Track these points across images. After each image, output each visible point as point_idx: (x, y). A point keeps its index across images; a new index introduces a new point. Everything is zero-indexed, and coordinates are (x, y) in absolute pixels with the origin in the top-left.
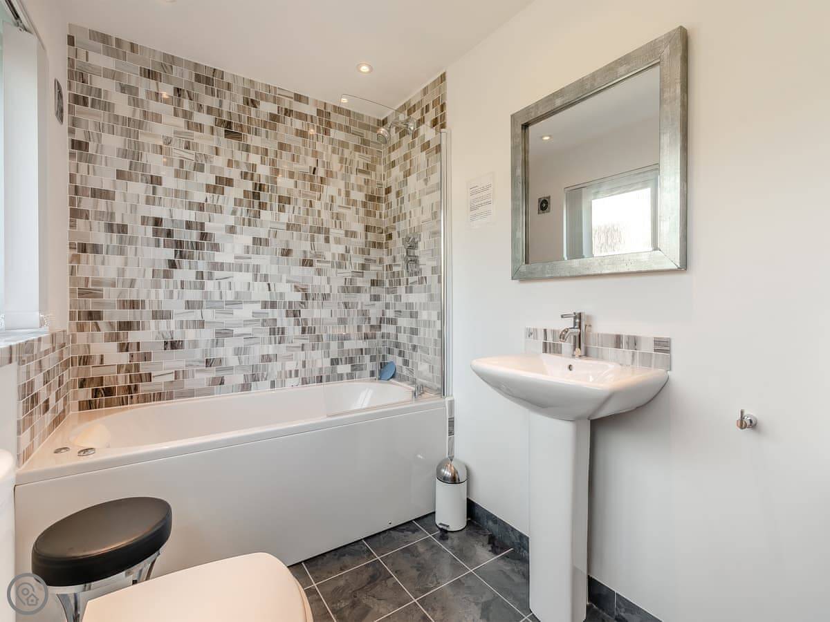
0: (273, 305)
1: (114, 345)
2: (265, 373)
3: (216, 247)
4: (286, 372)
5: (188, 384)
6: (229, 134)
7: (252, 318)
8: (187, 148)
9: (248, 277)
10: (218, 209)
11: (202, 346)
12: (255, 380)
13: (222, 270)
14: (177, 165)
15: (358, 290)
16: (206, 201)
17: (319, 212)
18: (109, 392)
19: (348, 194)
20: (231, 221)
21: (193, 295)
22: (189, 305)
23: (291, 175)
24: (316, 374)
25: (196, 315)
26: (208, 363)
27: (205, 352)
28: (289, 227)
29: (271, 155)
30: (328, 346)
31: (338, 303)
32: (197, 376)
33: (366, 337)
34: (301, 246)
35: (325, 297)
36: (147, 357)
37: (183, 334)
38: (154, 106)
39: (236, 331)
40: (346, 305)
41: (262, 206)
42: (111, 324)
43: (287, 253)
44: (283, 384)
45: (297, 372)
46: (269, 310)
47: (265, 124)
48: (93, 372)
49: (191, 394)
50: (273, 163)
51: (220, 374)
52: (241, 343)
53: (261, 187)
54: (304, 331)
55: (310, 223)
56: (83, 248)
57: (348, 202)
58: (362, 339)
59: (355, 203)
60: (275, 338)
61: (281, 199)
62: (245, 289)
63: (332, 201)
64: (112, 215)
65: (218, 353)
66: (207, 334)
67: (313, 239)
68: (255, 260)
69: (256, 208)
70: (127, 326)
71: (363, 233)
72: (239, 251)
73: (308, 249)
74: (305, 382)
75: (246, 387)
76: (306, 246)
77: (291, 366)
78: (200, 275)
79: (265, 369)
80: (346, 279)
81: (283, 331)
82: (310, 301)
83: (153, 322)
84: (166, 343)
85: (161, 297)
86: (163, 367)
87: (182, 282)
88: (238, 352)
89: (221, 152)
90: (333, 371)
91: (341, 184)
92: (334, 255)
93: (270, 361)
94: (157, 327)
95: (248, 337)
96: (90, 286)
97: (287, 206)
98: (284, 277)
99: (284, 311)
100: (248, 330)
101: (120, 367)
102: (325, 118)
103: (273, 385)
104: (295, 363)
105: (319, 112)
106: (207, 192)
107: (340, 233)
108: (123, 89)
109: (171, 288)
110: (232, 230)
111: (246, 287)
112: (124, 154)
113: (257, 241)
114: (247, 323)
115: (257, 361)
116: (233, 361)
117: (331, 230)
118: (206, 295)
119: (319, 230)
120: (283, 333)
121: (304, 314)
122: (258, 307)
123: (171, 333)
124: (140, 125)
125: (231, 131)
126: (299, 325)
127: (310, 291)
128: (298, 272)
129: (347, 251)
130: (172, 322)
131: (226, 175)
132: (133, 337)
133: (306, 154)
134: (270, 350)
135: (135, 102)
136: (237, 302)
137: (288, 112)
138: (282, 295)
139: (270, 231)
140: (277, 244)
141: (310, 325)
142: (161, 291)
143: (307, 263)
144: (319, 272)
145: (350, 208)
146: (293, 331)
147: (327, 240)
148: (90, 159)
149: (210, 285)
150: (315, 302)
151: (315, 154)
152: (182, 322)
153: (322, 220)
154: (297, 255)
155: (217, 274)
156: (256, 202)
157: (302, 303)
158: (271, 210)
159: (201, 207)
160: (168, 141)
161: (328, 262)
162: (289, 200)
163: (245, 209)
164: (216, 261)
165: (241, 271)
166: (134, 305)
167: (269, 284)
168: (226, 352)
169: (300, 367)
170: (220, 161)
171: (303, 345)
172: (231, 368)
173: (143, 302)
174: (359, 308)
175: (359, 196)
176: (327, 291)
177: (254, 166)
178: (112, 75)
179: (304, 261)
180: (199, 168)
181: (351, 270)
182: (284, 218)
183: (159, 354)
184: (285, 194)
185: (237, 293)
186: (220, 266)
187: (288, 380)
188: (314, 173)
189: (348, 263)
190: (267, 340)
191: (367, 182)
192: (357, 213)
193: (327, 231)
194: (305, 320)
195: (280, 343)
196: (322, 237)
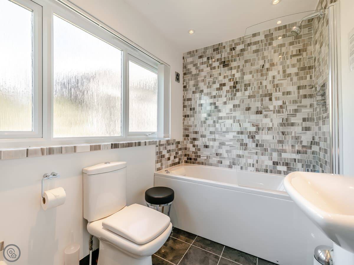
0: (242, 133)
1: (192, 145)
2: (238, 162)
3: (219, 111)
4: (248, 163)
5: (211, 161)
6: (224, 66)
7: (233, 138)
8: (211, 77)
9: (231, 121)
10: (220, 96)
11: (215, 148)
12: (234, 165)
13: (222, 119)
14: (207, 84)
15: (293, 124)
16: (216, 94)
17: (266, 86)
18: (191, 159)
19: (284, 71)
20: (224, 99)
21: (212, 129)
22: (211, 133)
23: (251, 73)
24: (264, 168)
25: (213, 136)
26: (217, 154)
27: (216, 150)
28: (249, 97)
29: (241, 67)
30: (271, 154)
31: (278, 132)
32: (214, 159)
33: (299, 152)
34: (256, 105)
35: (269, 129)
36: (199, 150)
37: (209, 143)
38: (202, 67)
39: (227, 143)
40: (283, 133)
41: (238, 91)
42: (191, 138)
43: (248, 109)
44: (246, 169)
45: (253, 165)
46: (240, 135)
47: (238, 55)
48: (187, 153)
49: (211, 165)
50: (242, 70)
51: (221, 159)
52: (228, 148)
53: (237, 83)
54: (257, 145)
55: (261, 93)
56: (185, 116)
57: (284, 77)
58: (295, 153)
59: (290, 75)
60: (243, 148)
61: (245, 85)
62: (230, 126)
63: (274, 78)
64: (191, 105)
65: (220, 151)
66: (216, 144)
67: (262, 100)
68: (234, 114)
69: (235, 92)
70: (195, 139)
71: (296, 91)
72: (228, 111)
73: (260, 106)
74: (257, 170)
75: (230, 167)
76: (258, 104)
77: (250, 161)
78: (214, 122)
79: (238, 160)
80: (283, 119)
81: (246, 145)
82: (260, 131)
83: (201, 138)
84: (204, 146)
85: (203, 130)
86: (204, 153)
87: (209, 125)
88: (227, 152)
89: (222, 74)
90: (274, 168)
91: (280, 68)
92: (275, 107)
93: (240, 158)
94: (202, 140)
95: (231, 146)
96: (187, 127)
97: (248, 88)
98: (247, 120)
99: (247, 136)
100: (231, 143)
101: (193, 152)
102: (269, 37)
103: (242, 168)
104: (252, 160)
105: (266, 36)
106: (217, 90)
107: (279, 94)
108: (194, 66)
109: (206, 127)
110: (225, 103)
111: (231, 125)
112: (194, 86)
113: (235, 106)
114: (231, 140)
115: (235, 157)
116: (225, 155)
117: (273, 94)
118: (216, 129)
119: (266, 96)
120: (246, 146)
121: (257, 137)
122: (235, 134)
123: (206, 142)
124: (198, 75)
125: (225, 64)
126: (254, 142)
127: (260, 126)
128: (254, 117)
129: (284, 103)
130: (206, 138)
131: (223, 82)
132: (196, 143)
133: (259, 60)
134: (241, 152)
135: (197, 68)
136: (227, 132)
137: (249, 45)
138: (246, 128)
139: (240, 101)
140: (244, 106)
141: (260, 143)
142: (203, 128)
143: (259, 112)
144: (266, 116)
145: (286, 79)
146: (251, 145)
147: (271, 99)
148: (187, 90)
149: (217, 125)
150: (264, 131)
151: (264, 58)
152: (209, 139)
153: (268, 90)
154: (254, 109)
155: (220, 121)
156: (235, 89)
157: (256, 132)
158: (241, 91)
159: (215, 97)
160: (205, 77)
161: (271, 111)
162: (249, 85)
163: (230, 94)
164: (220, 116)
165: (228, 119)
166: (196, 133)
167: (240, 124)
168: (223, 151)
169: (255, 163)
170: (221, 78)
171: (257, 152)
172: (225, 158)
173: (198, 131)
174: (293, 135)
175: (293, 71)
176: (271, 126)
177: (234, 75)
178: (192, 62)
179: (257, 111)
180: (214, 83)
181: (287, 113)
182: (247, 93)
183: (203, 149)
184: (247, 83)
185: (227, 128)
186: (221, 118)
187: (249, 168)
188: (263, 68)
189: (284, 110)
190: (239, 148)
191: (299, 61)
192: (291, 80)
193: (271, 95)
194: (258, 141)
195: (245, 150)
196: (267, 98)
